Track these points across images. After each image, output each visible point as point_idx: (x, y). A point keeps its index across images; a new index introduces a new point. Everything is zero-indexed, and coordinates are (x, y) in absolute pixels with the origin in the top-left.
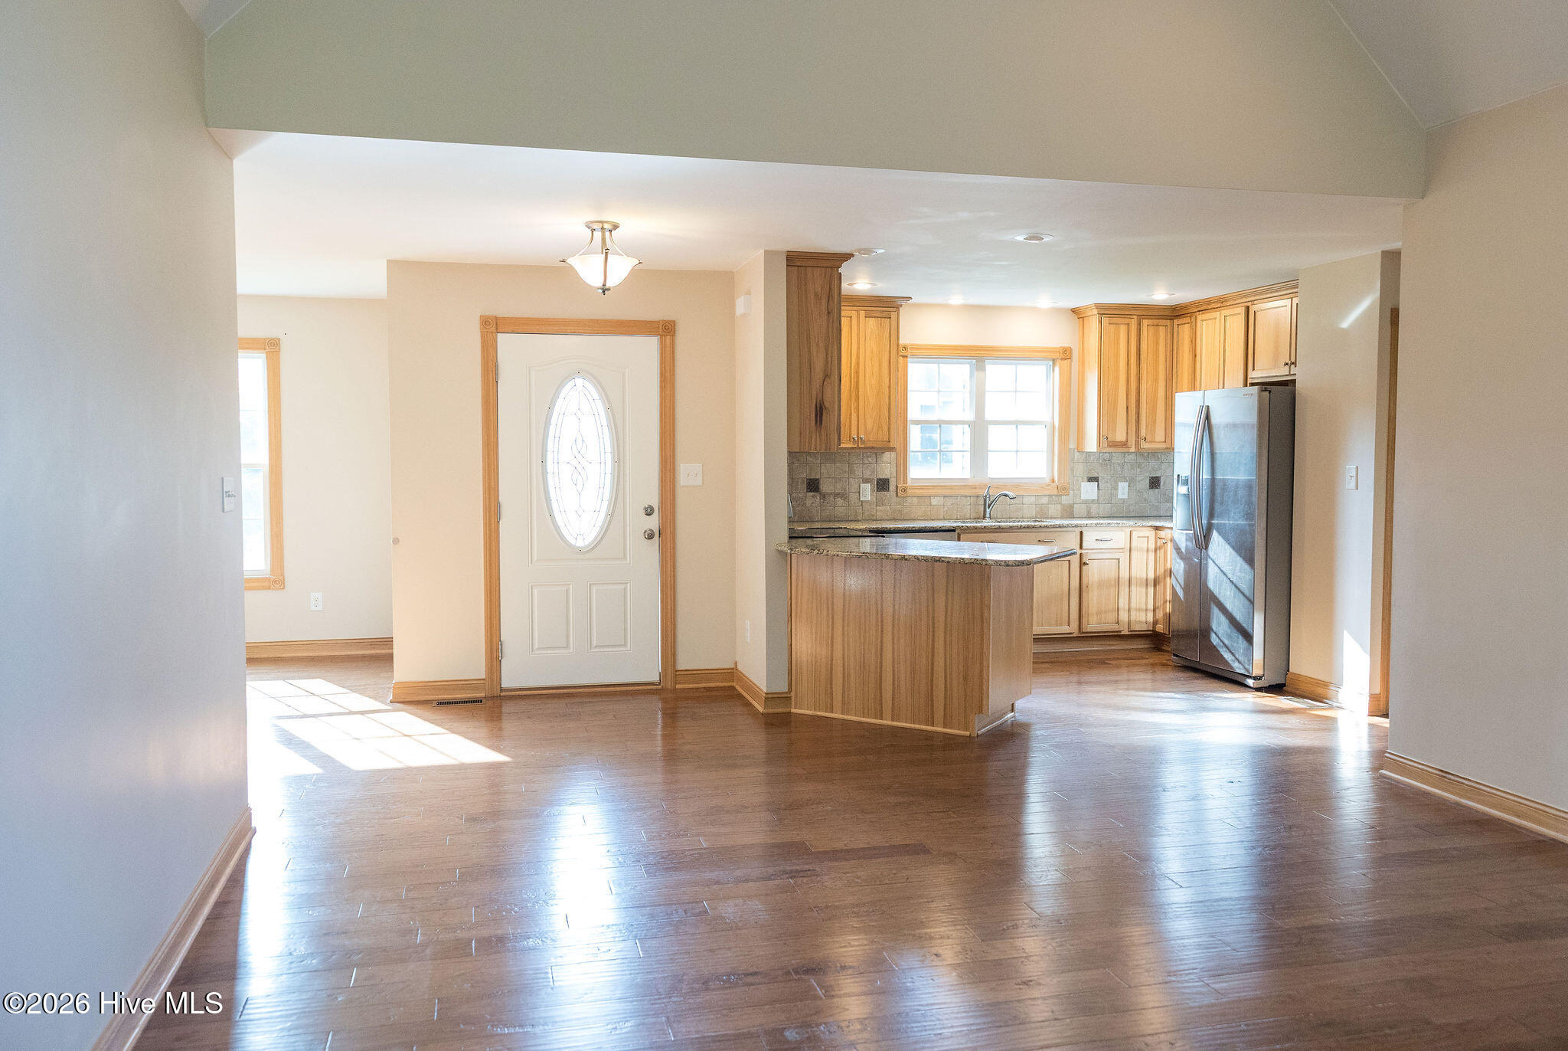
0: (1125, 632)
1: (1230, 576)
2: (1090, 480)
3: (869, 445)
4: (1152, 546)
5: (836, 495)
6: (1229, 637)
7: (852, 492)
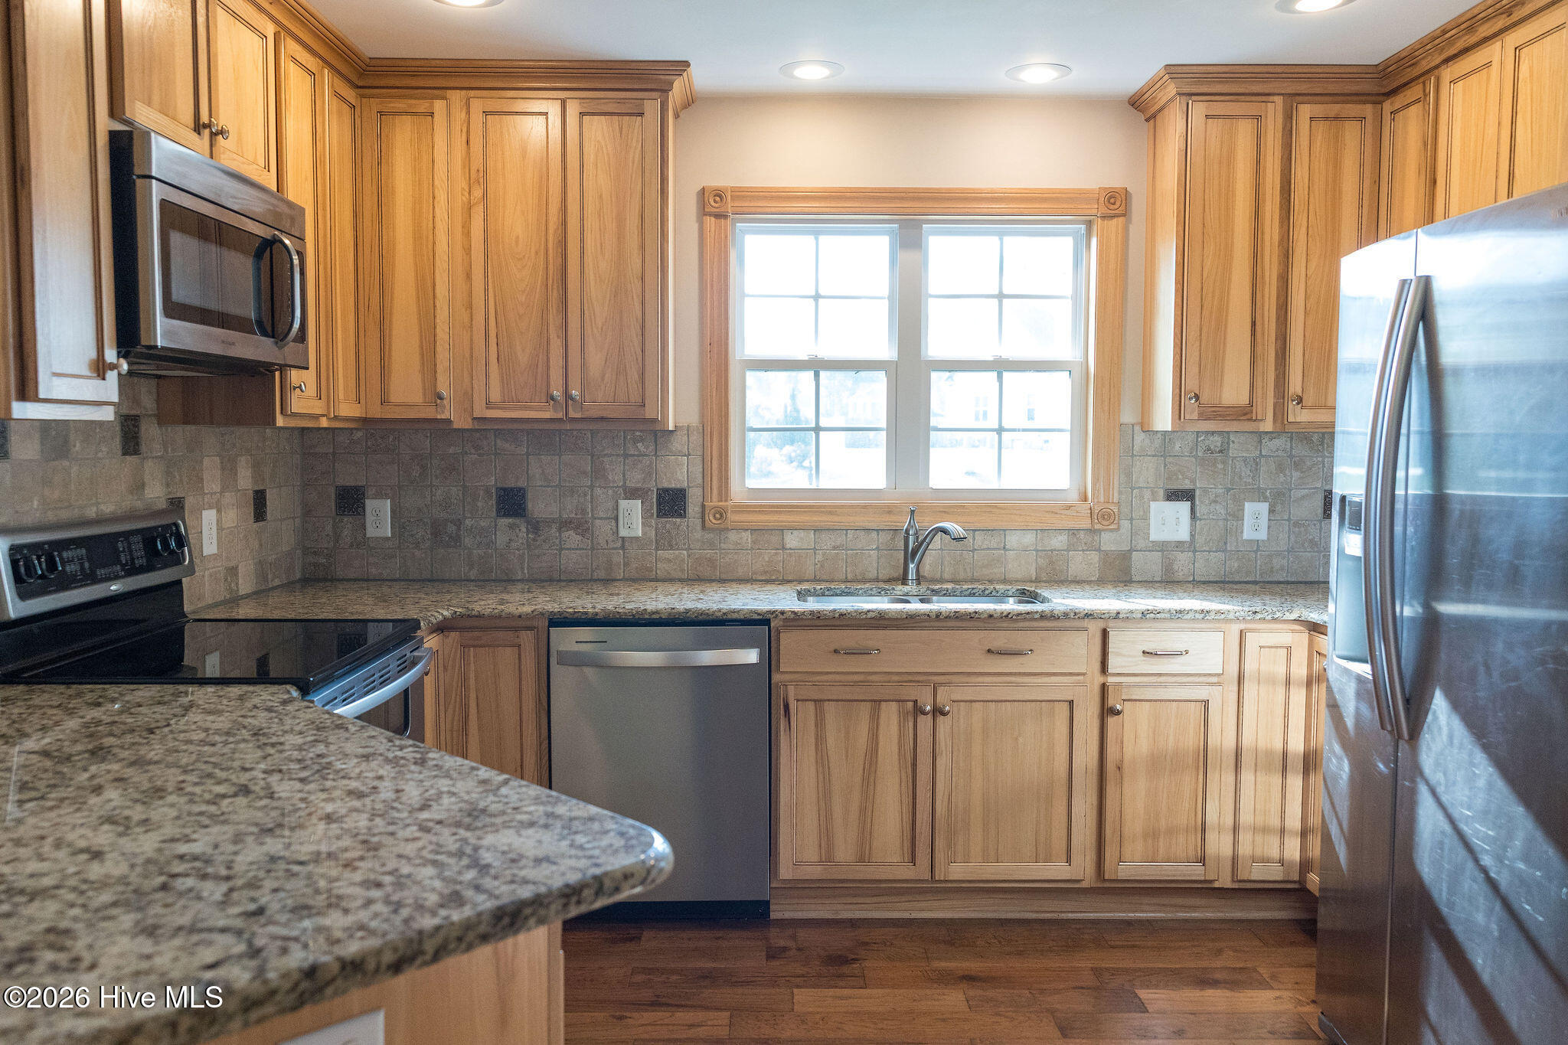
0: (1225, 881)
2: (1174, 495)
4: (1300, 671)
5: (565, 524)
7: (601, 519)
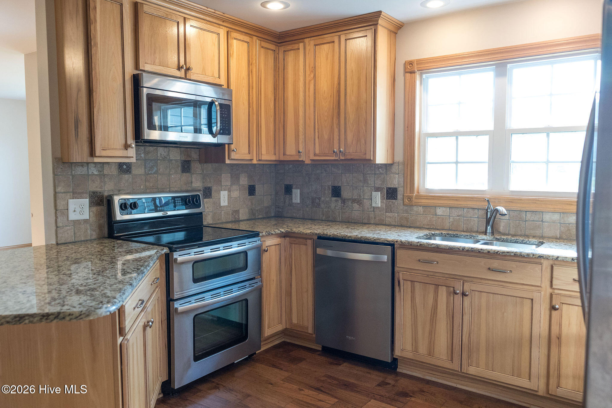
5: (354, 201)
7: (366, 199)
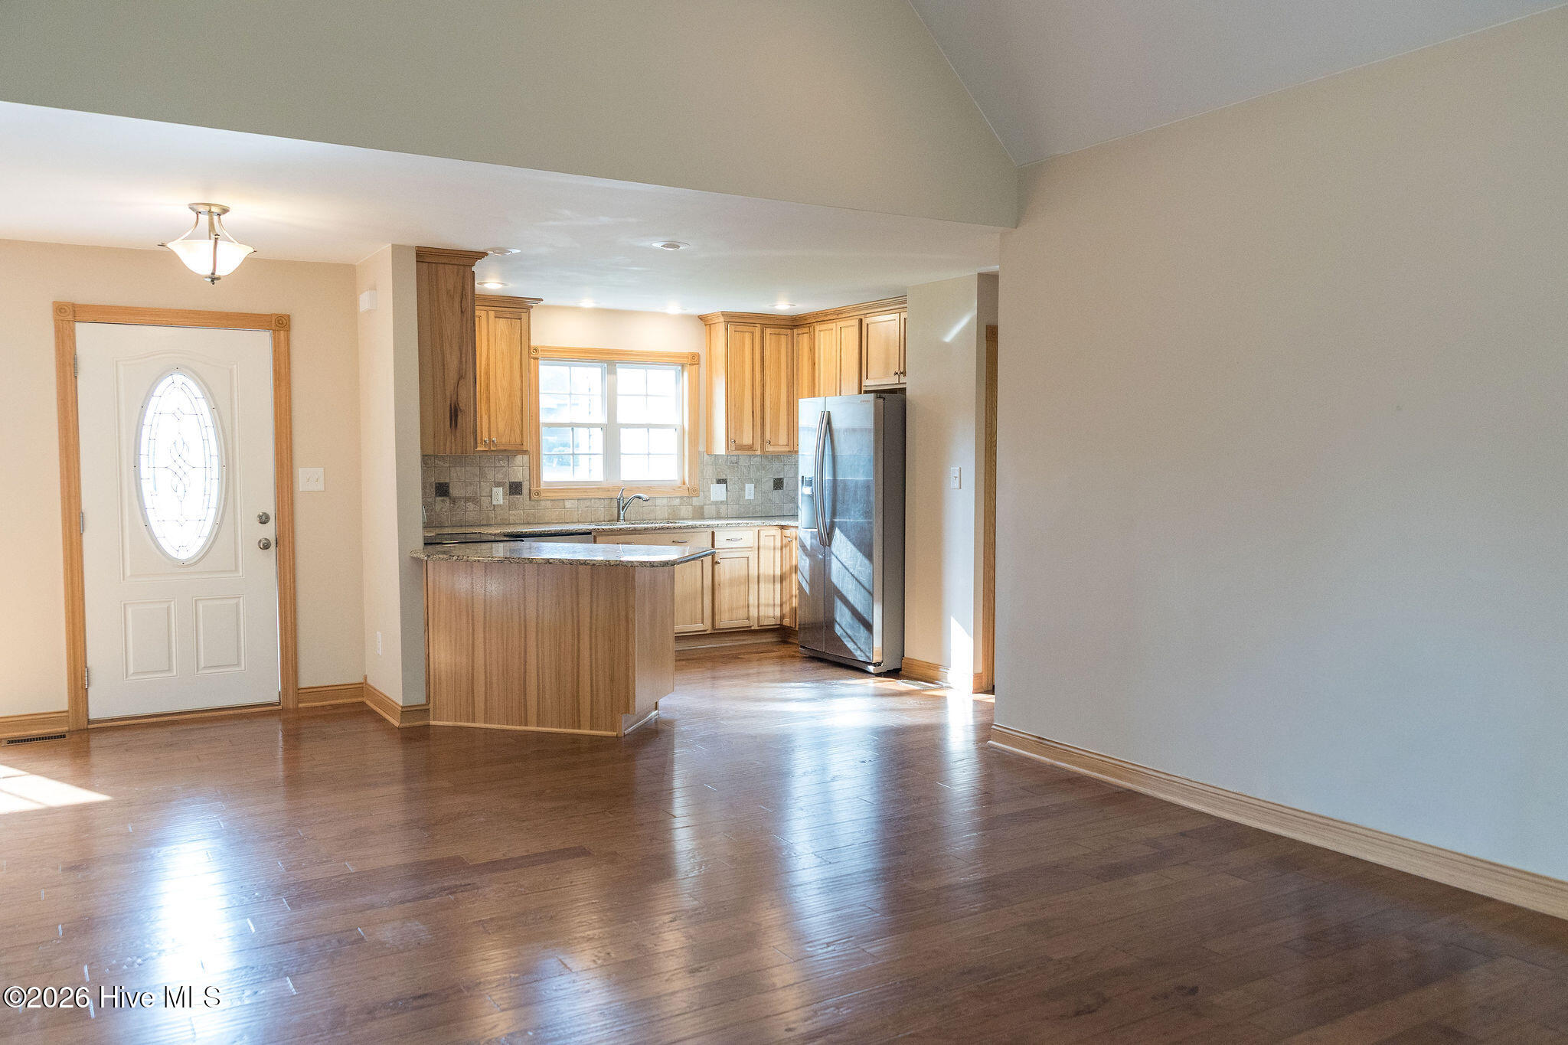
0: (756, 627)
1: (851, 570)
2: (719, 481)
3: (502, 448)
4: (778, 544)
5: (467, 499)
6: (852, 627)
7: (484, 496)
